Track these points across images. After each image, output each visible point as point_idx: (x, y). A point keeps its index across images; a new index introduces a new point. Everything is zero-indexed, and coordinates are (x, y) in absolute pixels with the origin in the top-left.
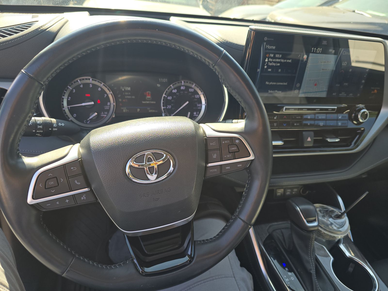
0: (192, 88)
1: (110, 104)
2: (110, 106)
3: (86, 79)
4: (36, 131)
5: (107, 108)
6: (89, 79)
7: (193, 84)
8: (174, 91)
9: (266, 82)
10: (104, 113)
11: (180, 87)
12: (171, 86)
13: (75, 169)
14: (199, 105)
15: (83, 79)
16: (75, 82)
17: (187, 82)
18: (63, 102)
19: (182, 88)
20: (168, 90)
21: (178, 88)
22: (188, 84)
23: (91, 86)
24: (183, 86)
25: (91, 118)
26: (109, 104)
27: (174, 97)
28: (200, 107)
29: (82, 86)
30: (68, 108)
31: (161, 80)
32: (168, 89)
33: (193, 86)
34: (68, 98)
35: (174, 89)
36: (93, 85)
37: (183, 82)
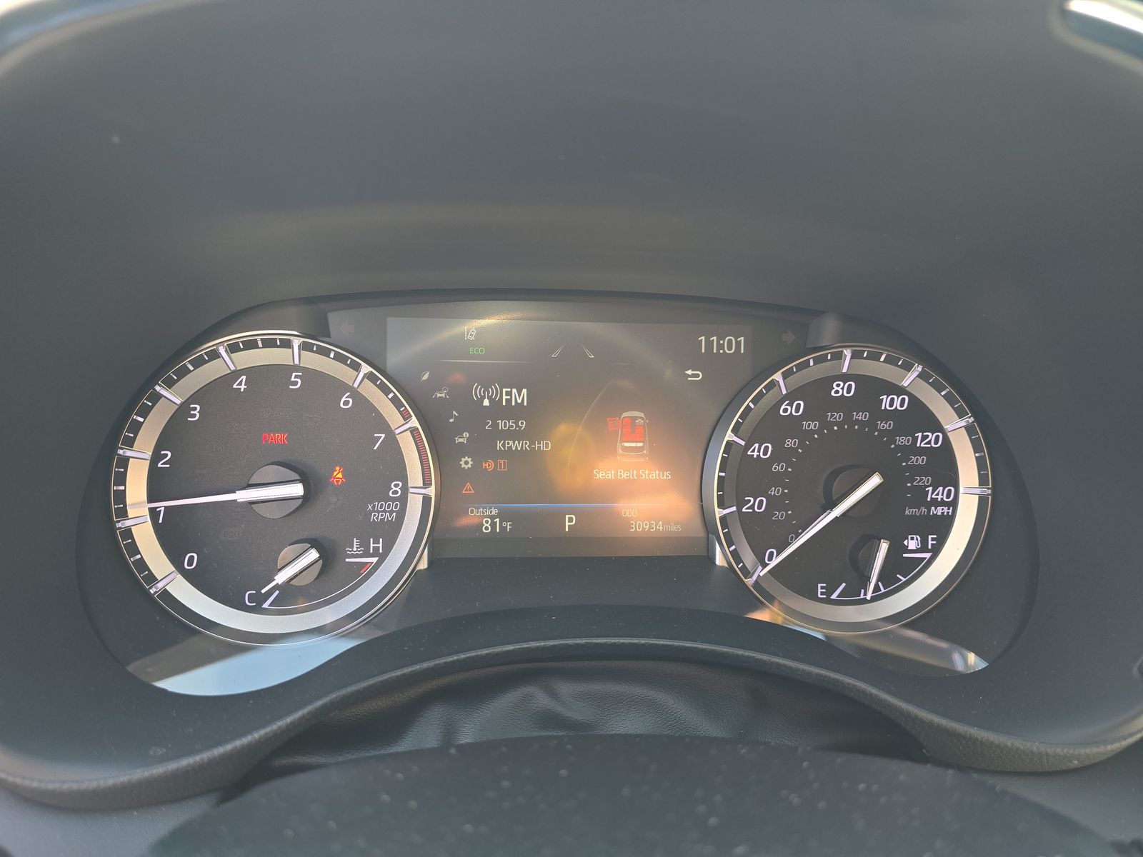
0: (900, 391)
1: (405, 489)
2: (403, 500)
3: (269, 343)
5: (380, 513)
6: (287, 344)
7: (908, 367)
8: (787, 410)
10: (364, 544)
11: (828, 381)
12: (778, 376)
14: (941, 493)
15: (251, 345)
16: (198, 363)
17: (875, 357)
18: (122, 479)
19: (840, 389)
20: (751, 405)
21: (816, 394)
22: (880, 369)
23: (297, 381)
24: (845, 378)
25: (281, 578)
26: (395, 488)
27: (789, 443)
28: (943, 503)
29: (241, 385)
30: (154, 513)
31: (709, 344)
32: (754, 401)
33: (908, 379)
34: (156, 457)
35: (791, 397)
36: (309, 375)
37: (848, 353)
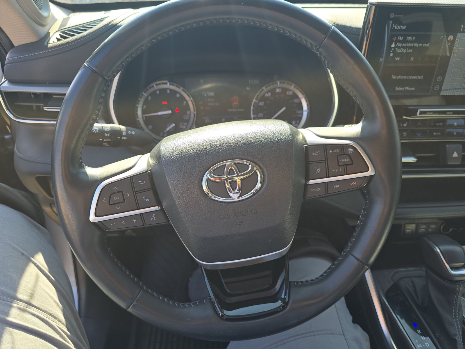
0: (291, 90)
1: (190, 113)
2: (190, 115)
3: (163, 84)
4: (103, 140)
5: (186, 117)
6: (166, 84)
7: (291, 85)
8: (267, 95)
9: (393, 76)
10: (183, 124)
11: (275, 89)
12: (264, 88)
13: (143, 182)
14: (299, 112)
15: (160, 84)
16: (150, 88)
17: (284, 83)
18: (137, 111)
19: (278, 90)
20: (259, 94)
21: (273, 91)
22: (285, 86)
23: (168, 92)
24: (279, 88)
25: (168, 129)
26: (188, 112)
27: (268, 102)
28: (300, 114)
29: (158, 92)
30: (143, 117)
31: (251, 82)
32: (260, 92)
33: (292, 88)
34: (143, 107)
35: (268, 92)
36: (171, 90)
37: (278, 83)
